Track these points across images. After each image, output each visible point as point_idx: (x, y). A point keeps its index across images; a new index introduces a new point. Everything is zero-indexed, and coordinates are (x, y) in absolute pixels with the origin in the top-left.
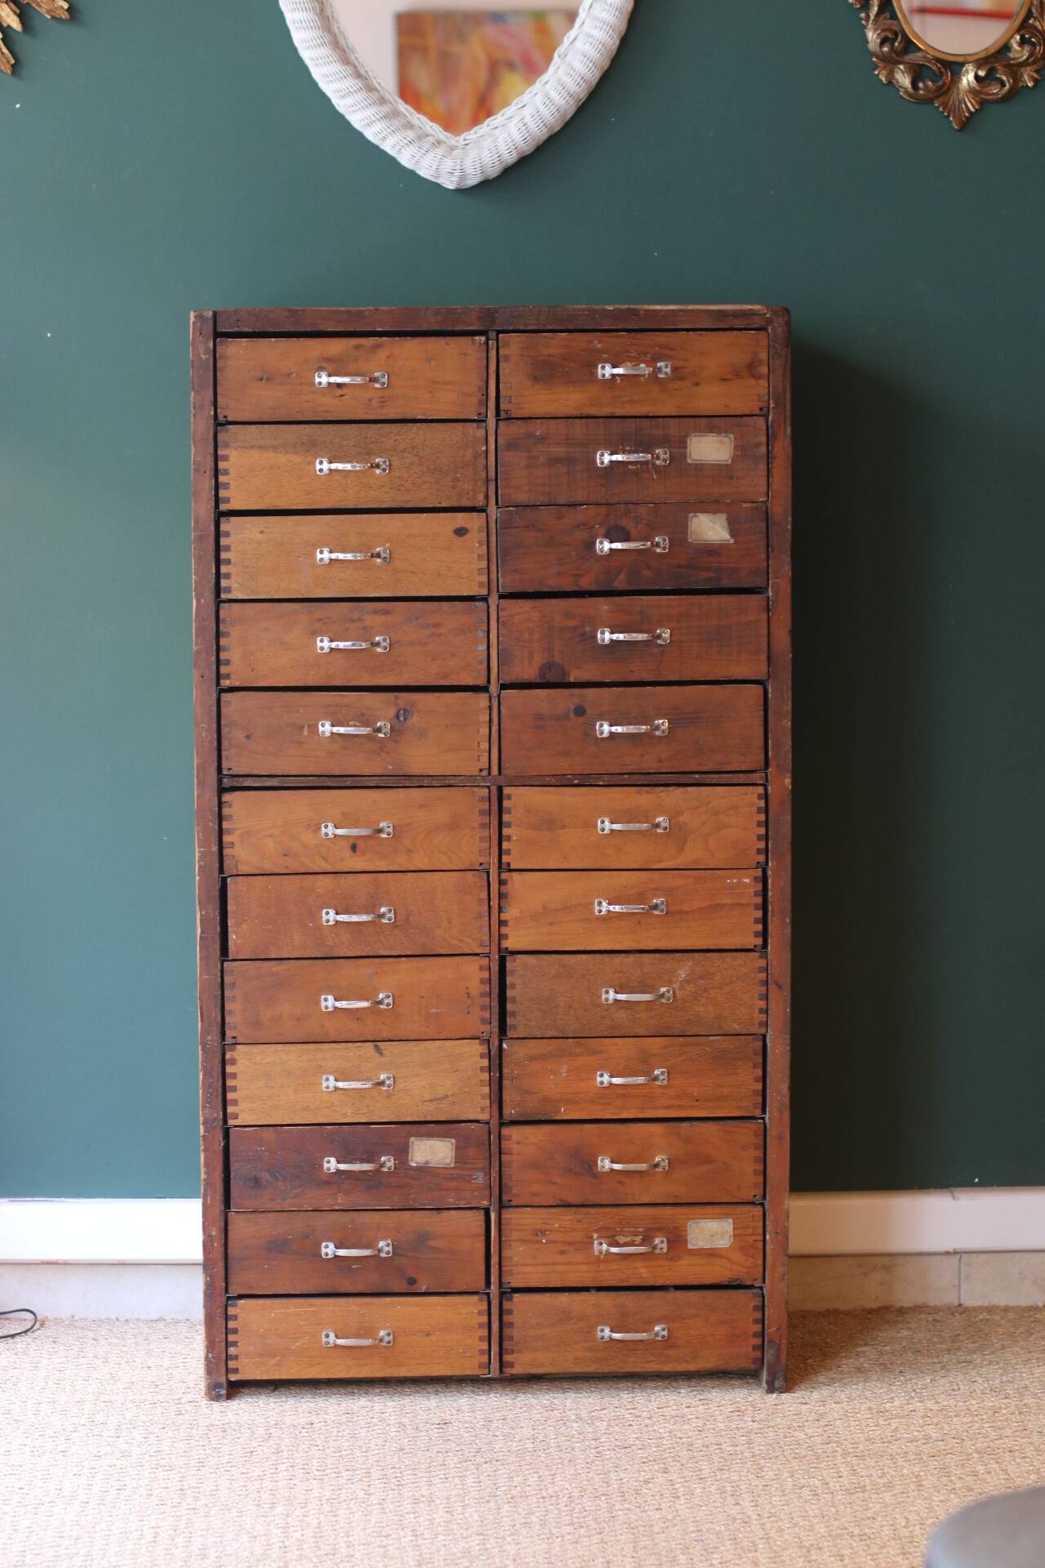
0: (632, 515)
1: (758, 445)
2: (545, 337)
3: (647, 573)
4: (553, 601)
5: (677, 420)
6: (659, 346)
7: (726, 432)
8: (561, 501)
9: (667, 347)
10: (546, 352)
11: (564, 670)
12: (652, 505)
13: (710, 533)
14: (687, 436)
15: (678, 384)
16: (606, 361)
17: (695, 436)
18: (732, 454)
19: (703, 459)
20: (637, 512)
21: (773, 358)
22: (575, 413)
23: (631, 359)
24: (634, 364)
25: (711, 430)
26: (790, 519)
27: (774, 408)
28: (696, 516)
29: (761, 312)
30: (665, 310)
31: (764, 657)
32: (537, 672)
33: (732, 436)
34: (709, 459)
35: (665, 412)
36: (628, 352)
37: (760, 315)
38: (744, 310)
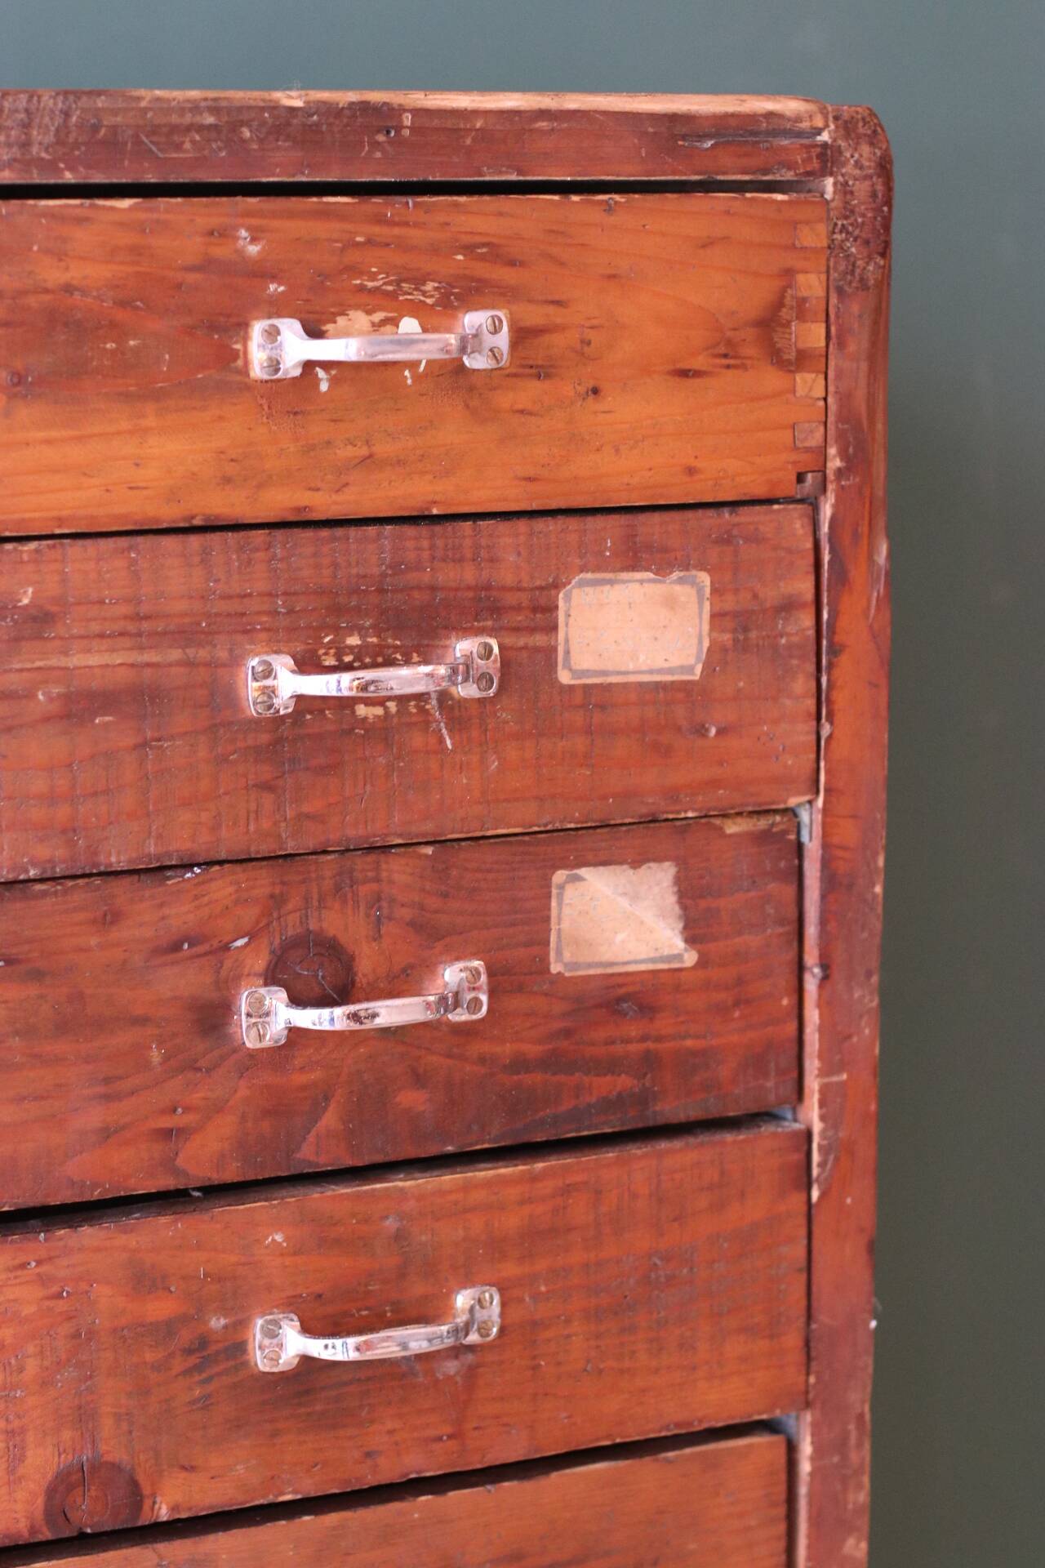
0: (364, 890)
1: (788, 607)
2: (50, 214)
3: (412, 1099)
4: (89, 1235)
5: (522, 525)
6: (469, 249)
7: (686, 567)
8: (117, 859)
9: (496, 253)
10: (53, 275)
11: (134, 1485)
12: (429, 850)
13: (620, 937)
14: (557, 586)
15: (529, 392)
16: (278, 308)
17: (581, 584)
18: (706, 644)
19: (610, 667)
20: (378, 880)
21: (840, 291)
22: (169, 514)
23: (370, 299)
24: (379, 316)
25: (634, 557)
26: (881, 862)
27: (839, 472)
28: (579, 879)
29: (805, 125)
30: (487, 113)
31: (793, 1339)
32: (40, 1501)
33: (705, 579)
34: (631, 667)
35: (481, 498)
36: (360, 273)
37: (800, 134)
38: (753, 118)
